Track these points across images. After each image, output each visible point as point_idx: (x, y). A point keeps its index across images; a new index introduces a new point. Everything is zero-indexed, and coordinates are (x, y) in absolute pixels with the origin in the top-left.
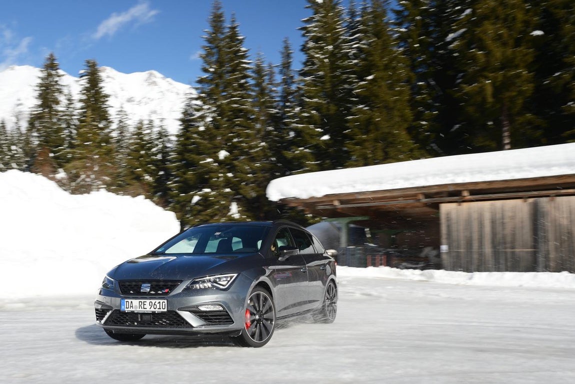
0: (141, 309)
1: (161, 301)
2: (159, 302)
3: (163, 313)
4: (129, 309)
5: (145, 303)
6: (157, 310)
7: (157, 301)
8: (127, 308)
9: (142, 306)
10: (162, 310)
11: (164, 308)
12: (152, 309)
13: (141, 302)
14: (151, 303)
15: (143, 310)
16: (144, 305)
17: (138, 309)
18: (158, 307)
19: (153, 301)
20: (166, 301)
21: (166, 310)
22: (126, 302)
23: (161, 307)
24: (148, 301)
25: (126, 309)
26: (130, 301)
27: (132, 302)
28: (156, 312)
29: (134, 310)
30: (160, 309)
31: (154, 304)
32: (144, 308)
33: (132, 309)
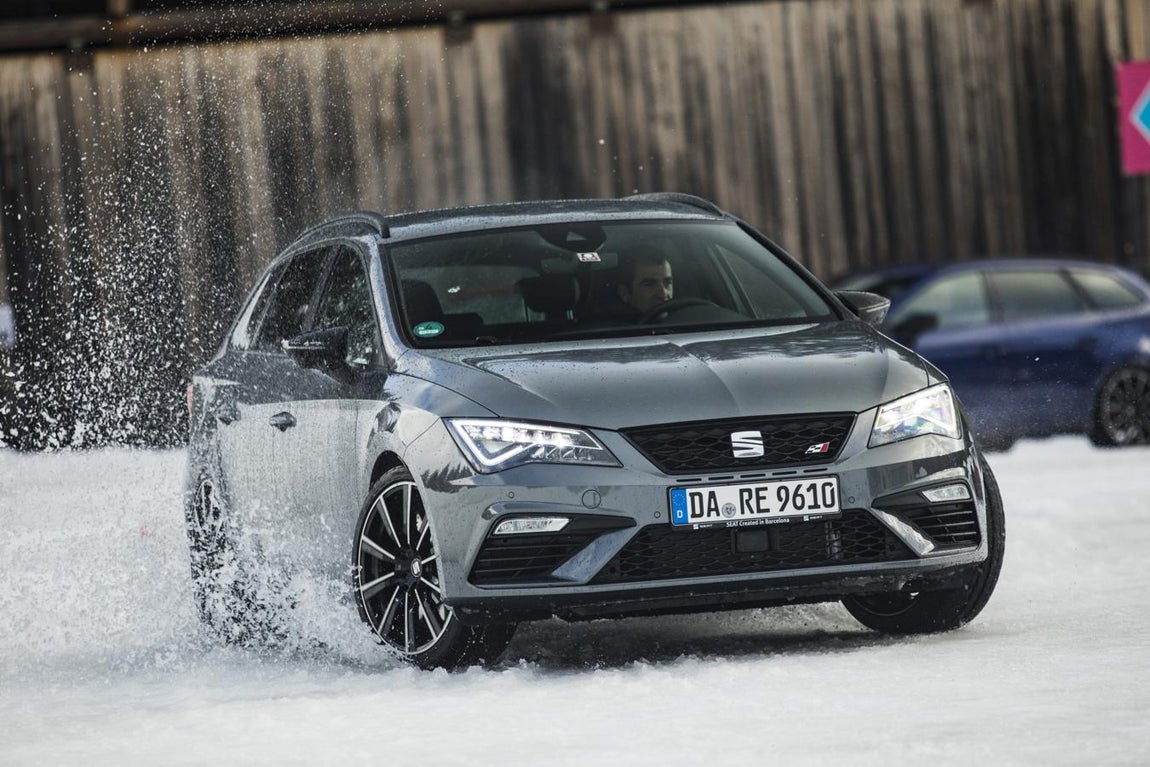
0: (748, 515)
1: (819, 482)
2: (813, 487)
3: (826, 519)
4: (705, 519)
5: (762, 494)
6: (805, 511)
7: (806, 483)
8: (694, 515)
9: (753, 503)
10: (823, 510)
11: (829, 502)
12: (790, 510)
13: (749, 491)
14: (783, 492)
15: (756, 515)
16: (759, 498)
17: (738, 516)
18: (809, 501)
19: (792, 485)
20: (833, 481)
21: (835, 509)
22: (692, 495)
23: (820, 502)
24: (773, 487)
25: (691, 520)
26: (705, 492)
27: (712, 495)
28: (806, 519)
29: (722, 518)
30: (816, 506)
31: (796, 494)
32: (759, 511)
33: (714, 517)
